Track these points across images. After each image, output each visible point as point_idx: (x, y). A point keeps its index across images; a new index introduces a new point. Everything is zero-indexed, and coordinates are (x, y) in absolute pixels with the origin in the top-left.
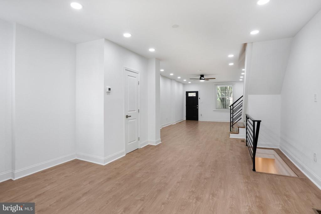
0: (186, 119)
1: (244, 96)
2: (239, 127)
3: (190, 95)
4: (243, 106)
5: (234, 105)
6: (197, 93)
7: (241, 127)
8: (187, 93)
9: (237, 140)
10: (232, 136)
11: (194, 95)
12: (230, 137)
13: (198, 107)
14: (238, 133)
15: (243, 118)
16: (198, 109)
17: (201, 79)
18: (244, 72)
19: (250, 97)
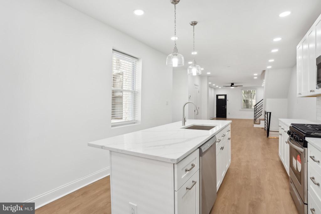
0: (216, 117)
1: (264, 99)
2: (260, 120)
3: (220, 97)
4: (263, 106)
5: (257, 105)
6: (226, 96)
7: (262, 120)
8: (217, 96)
9: (259, 128)
10: (255, 126)
11: (223, 97)
12: (254, 127)
13: (226, 107)
14: (260, 124)
15: (263, 113)
16: (226, 109)
17: (231, 86)
18: (264, 83)
19: (268, 100)
